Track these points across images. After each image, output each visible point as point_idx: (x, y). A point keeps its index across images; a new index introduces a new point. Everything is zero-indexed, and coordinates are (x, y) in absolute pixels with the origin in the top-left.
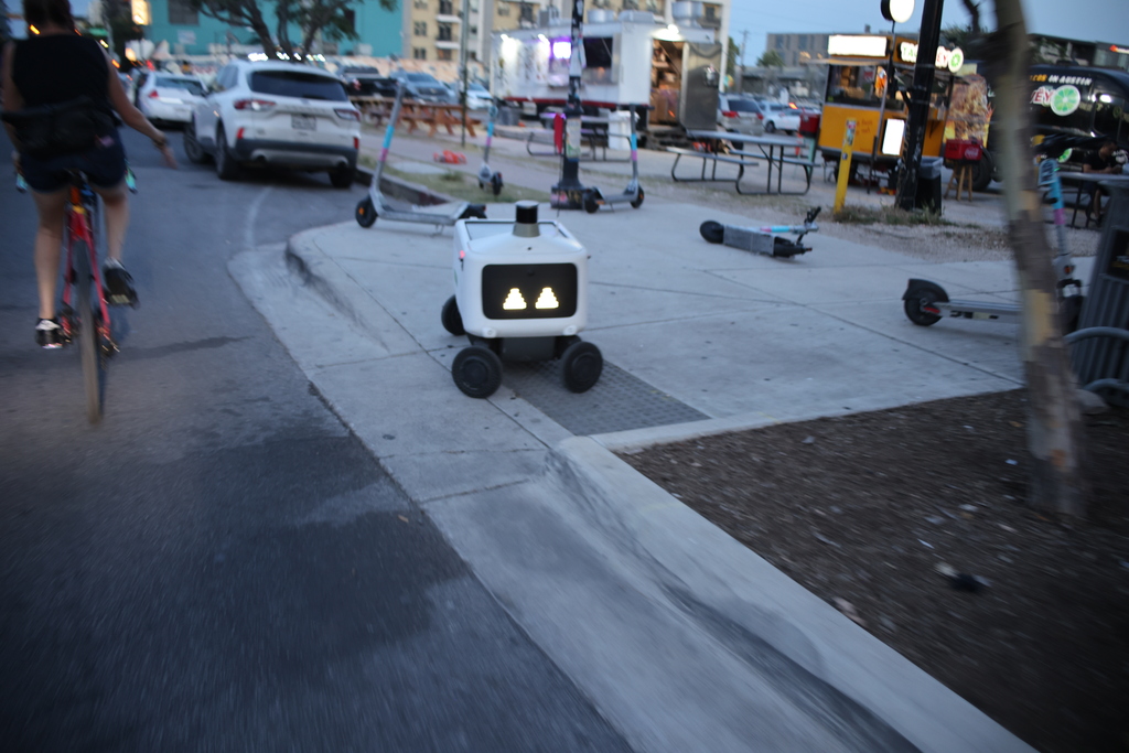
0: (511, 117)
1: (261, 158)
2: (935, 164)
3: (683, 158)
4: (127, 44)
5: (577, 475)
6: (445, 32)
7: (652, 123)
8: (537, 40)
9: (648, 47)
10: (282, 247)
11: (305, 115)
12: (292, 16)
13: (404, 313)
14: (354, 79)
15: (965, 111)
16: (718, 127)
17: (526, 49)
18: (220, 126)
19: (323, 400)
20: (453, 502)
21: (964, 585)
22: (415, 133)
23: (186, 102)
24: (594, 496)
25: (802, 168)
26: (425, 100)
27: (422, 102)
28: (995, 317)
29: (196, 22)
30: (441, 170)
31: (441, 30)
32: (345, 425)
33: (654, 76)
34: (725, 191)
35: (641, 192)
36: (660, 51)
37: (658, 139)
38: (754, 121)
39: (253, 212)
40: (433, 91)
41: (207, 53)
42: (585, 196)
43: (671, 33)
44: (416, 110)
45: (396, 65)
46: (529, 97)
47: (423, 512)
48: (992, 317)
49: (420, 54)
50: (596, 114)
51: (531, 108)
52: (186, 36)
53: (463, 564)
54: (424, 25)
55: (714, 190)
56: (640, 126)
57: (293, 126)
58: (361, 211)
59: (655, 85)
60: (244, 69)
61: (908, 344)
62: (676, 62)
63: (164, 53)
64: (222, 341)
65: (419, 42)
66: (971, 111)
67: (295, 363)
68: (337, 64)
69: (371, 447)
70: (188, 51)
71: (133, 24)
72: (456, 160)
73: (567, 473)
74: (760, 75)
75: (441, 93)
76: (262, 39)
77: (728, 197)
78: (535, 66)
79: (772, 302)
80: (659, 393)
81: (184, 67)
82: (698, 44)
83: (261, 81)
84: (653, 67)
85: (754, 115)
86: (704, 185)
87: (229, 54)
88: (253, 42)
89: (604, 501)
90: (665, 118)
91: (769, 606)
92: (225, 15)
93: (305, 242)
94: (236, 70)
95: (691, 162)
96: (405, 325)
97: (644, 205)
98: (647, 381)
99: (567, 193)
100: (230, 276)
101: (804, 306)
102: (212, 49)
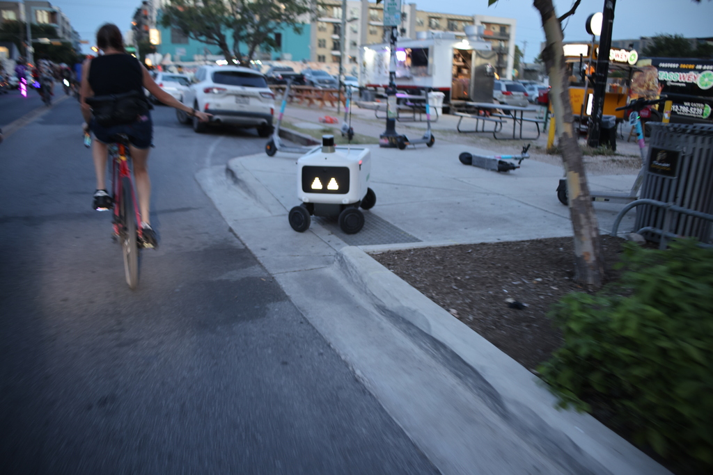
0: (370, 96)
1: (218, 120)
2: (610, 120)
3: (464, 118)
4: (147, 56)
5: (346, 261)
6: (337, 46)
7: (453, 99)
8: (384, 50)
9: (450, 54)
10: (224, 167)
11: (243, 96)
12: (242, 38)
13: (282, 197)
14: (279, 74)
15: (645, 88)
16: (494, 101)
17: (379, 56)
18: (196, 103)
19: (235, 235)
20: (288, 274)
21: (517, 306)
22: (312, 106)
23: (179, 90)
24: (352, 269)
25: (535, 124)
26: (322, 87)
27: (320, 88)
28: (608, 200)
29: (187, 42)
30: (321, 127)
31: (335, 44)
32: (244, 244)
33: (455, 71)
34: (488, 138)
35: (432, 138)
36: (459, 55)
37: (456, 109)
38: (522, 97)
39: (212, 149)
40: (327, 81)
41: (193, 60)
42: (399, 140)
43: (464, 45)
44: (313, 92)
45: (306, 66)
46: (381, 85)
47: (273, 278)
48: (605, 200)
49: (321, 59)
50: (419, 94)
51: (382, 91)
52: (181, 51)
53: (287, 296)
54: (324, 41)
55: (482, 137)
56: (446, 100)
57: (237, 102)
58: (268, 147)
59: (455, 77)
60: (210, 70)
61: (554, 214)
62: (468, 62)
63: (168, 61)
64: (188, 209)
65: (321, 52)
66: (648, 89)
67: (223, 219)
68: (270, 65)
69: (255, 253)
70: (182, 60)
71: (151, 44)
72: (332, 122)
73: (342, 261)
74: (536, 69)
75: (331, 82)
76: (224, 52)
77: (487, 141)
78: (384, 66)
79: (485, 193)
80: (405, 233)
81: (179, 69)
82: (481, 51)
83: (220, 77)
84: (454, 65)
85: (522, 94)
86: (476, 134)
87: (205, 60)
88: (220, 54)
89: (356, 272)
90: (461, 96)
91: (414, 307)
92: (203, 38)
93: (236, 163)
94: (205, 71)
95: (469, 121)
96: (282, 202)
97: (435, 145)
98: (401, 228)
99: (388, 138)
100: (196, 180)
101: (503, 195)
102: (196, 58)
